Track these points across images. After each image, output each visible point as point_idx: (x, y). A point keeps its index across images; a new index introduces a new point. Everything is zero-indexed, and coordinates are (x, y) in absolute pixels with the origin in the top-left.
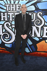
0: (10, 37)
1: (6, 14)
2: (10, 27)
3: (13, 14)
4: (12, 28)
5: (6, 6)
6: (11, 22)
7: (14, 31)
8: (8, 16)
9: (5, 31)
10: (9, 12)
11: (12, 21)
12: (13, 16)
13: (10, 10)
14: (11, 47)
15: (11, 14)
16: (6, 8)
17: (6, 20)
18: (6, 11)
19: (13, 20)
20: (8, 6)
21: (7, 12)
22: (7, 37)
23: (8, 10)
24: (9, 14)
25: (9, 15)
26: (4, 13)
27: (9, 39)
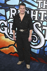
0: (39, 41)
1: (37, 12)
2: (40, 29)
3: (45, 12)
4: (42, 30)
5: (38, 2)
6: (41, 22)
7: (44, 33)
8: (39, 15)
9: (33, 33)
10: (42, 9)
11: (43, 21)
12: (46, 16)
13: (42, 8)
14: (38, 53)
15: (43, 13)
16: (38, 4)
17: (36, 19)
18: (37, 8)
19: (45, 19)
20: (41, 2)
21: (39, 9)
22: (35, 40)
23: (39, 7)
24: (40, 12)
25: (41, 14)
26: (34, 11)
27: (37, 43)
